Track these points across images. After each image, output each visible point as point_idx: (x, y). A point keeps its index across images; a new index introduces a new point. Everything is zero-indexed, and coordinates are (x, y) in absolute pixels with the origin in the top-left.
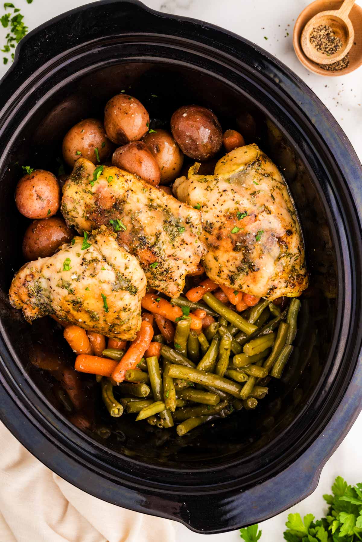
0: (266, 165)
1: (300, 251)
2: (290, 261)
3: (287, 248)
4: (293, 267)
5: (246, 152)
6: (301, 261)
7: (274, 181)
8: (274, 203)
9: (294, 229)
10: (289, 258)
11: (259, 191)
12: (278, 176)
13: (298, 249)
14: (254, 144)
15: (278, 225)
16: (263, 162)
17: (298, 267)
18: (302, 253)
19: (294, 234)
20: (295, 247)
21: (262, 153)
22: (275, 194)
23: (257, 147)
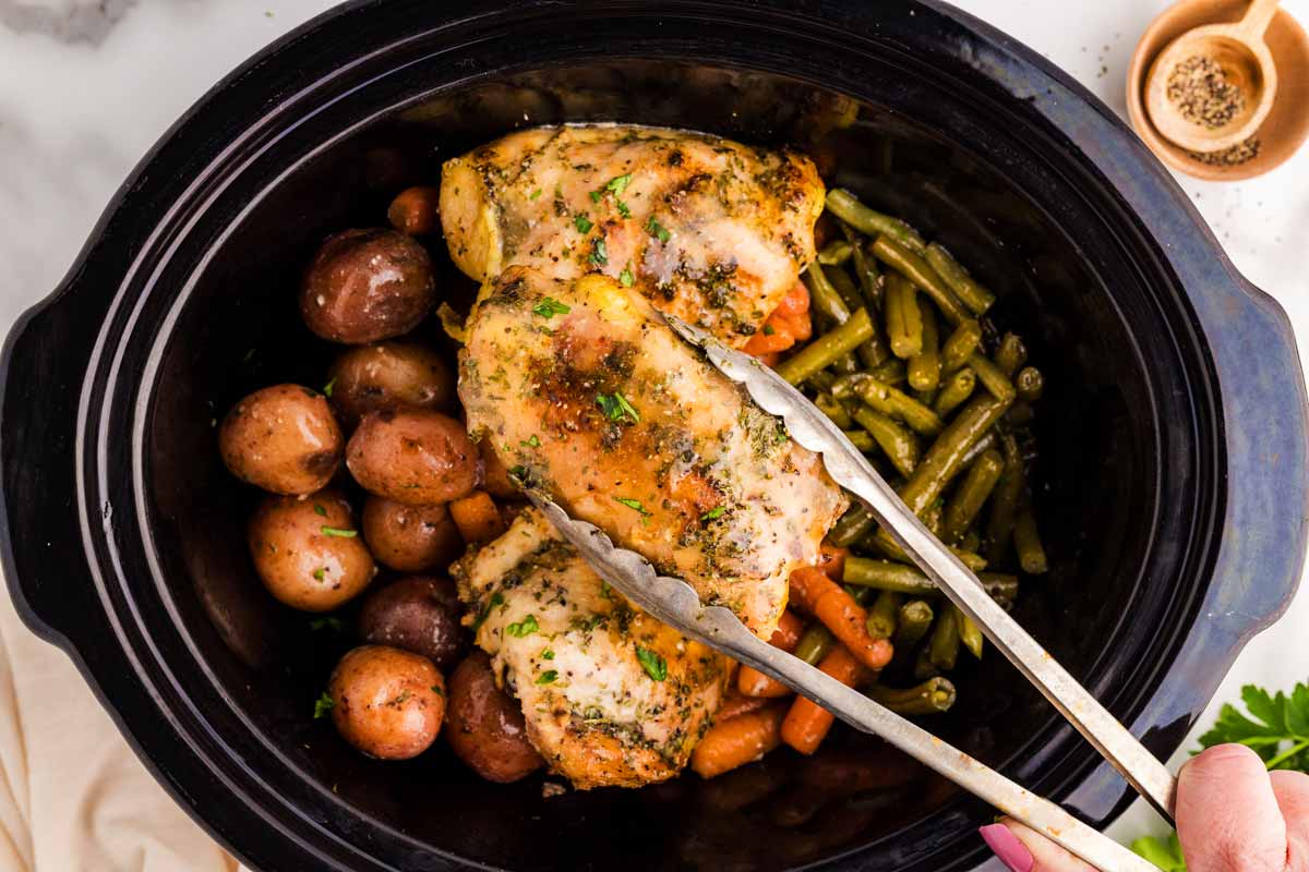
0: (502, 157)
1: (727, 150)
2: (741, 182)
3: (706, 177)
4: (756, 178)
5: (457, 191)
6: (748, 157)
7: (545, 151)
8: (595, 170)
9: (672, 146)
10: (733, 181)
11: (558, 194)
12: (536, 139)
13: (719, 151)
14: (445, 166)
15: (650, 178)
16: (492, 160)
17: (761, 169)
18: (733, 147)
19: (682, 150)
20: (712, 158)
21: (471, 155)
22: (576, 161)
23: (455, 160)
